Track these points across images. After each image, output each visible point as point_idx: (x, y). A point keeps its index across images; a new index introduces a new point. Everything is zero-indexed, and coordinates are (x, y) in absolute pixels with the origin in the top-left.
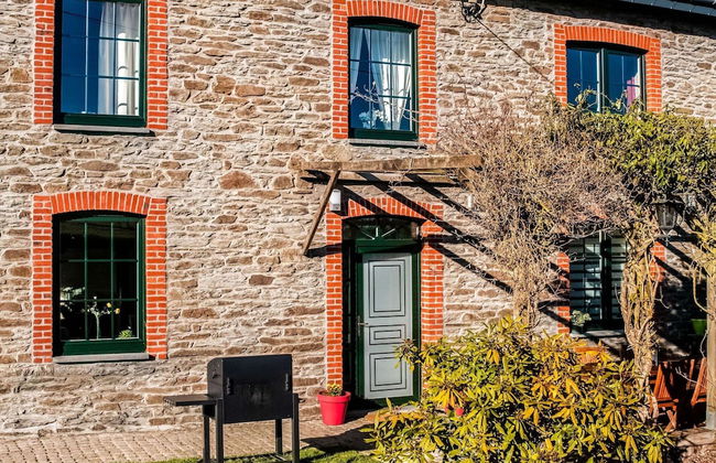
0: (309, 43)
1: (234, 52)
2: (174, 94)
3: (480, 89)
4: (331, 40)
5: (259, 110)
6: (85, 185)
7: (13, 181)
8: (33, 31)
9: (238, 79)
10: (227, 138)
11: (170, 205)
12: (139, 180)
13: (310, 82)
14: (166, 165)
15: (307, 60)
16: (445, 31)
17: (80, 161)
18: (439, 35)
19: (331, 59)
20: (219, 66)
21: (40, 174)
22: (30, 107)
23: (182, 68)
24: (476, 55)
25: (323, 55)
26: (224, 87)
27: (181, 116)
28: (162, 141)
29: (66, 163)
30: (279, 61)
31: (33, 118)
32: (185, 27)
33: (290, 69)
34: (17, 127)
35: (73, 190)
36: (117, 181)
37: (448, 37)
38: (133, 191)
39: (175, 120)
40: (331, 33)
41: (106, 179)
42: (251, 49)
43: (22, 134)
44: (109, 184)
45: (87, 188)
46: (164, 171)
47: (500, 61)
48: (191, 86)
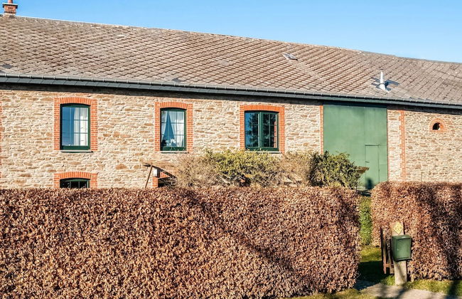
0: (146, 118)
1: (120, 123)
2: (99, 138)
3: (209, 131)
4: (154, 117)
5: (129, 142)
6: (70, 170)
7: (47, 169)
8: (53, 119)
9: (121, 132)
10: (118, 153)
11: (98, 175)
12: (88, 168)
13: (146, 132)
14: (97, 162)
15: (145, 124)
16: (196, 111)
17: (69, 162)
18: (194, 112)
19: (154, 124)
20: (114, 129)
21: (58, 167)
22: (53, 145)
23: (102, 129)
24: (208, 119)
25: (151, 122)
26: (116, 135)
27: (102, 146)
28: (96, 154)
29: (64, 162)
30: (135, 125)
31: (53, 148)
32: (103, 115)
33: (140, 127)
34: (49, 151)
35: (67, 171)
36: (81, 168)
37: (198, 112)
38: (86, 171)
39: (100, 147)
40: (154, 114)
41: (77, 167)
42: (126, 122)
43: (50, 153)
44: (78, 169)
45: (71, 171)
46: (96, 164)
47: (218, 120)
48: (105, 135)
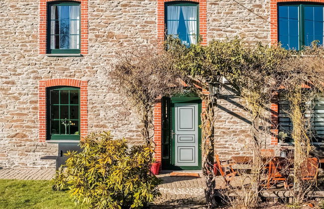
0: (147, 15)
1: (115, 21)
2: (91, 40)
3: (229, 29)
4: (156, 13)
5: (125, 44)
6: (57, 76)
7: (32, 75)
8: (39, 20)
9: (116, 32)
10: (112, 56)
11: (89, 84)
12: (77, 74)
13: (147, 31)
14: (87, 68)
15: (146, 22)
16: (212, 4)
17: (56, 67)
18: (208, 6)
19: (157, 21)
20: (109, 27)
21: (43, 73)
22: (38, 48)
23: (94, 29)
24: (228, 14)
25: (153, 19)
26: (111, 36)
27: (94, 48)
28: (86, 59)
29: (51, 68)
30: (134, 24)
31: (39, 52)
32: (95, 13)
33: (139, 26)
34: (33, 55)
35: (53, 78)
36: (69, 74)
37: (213, 6)
38: (75, 78)
39: (91, 50)
40: (157, 9)
41: (65, 74)
42: (122, 20)
43: (35, 58)
44: (66, 76)
45: (58, 77)
46: (87, 70)
47: (240, 15)
48: (97, 36)
